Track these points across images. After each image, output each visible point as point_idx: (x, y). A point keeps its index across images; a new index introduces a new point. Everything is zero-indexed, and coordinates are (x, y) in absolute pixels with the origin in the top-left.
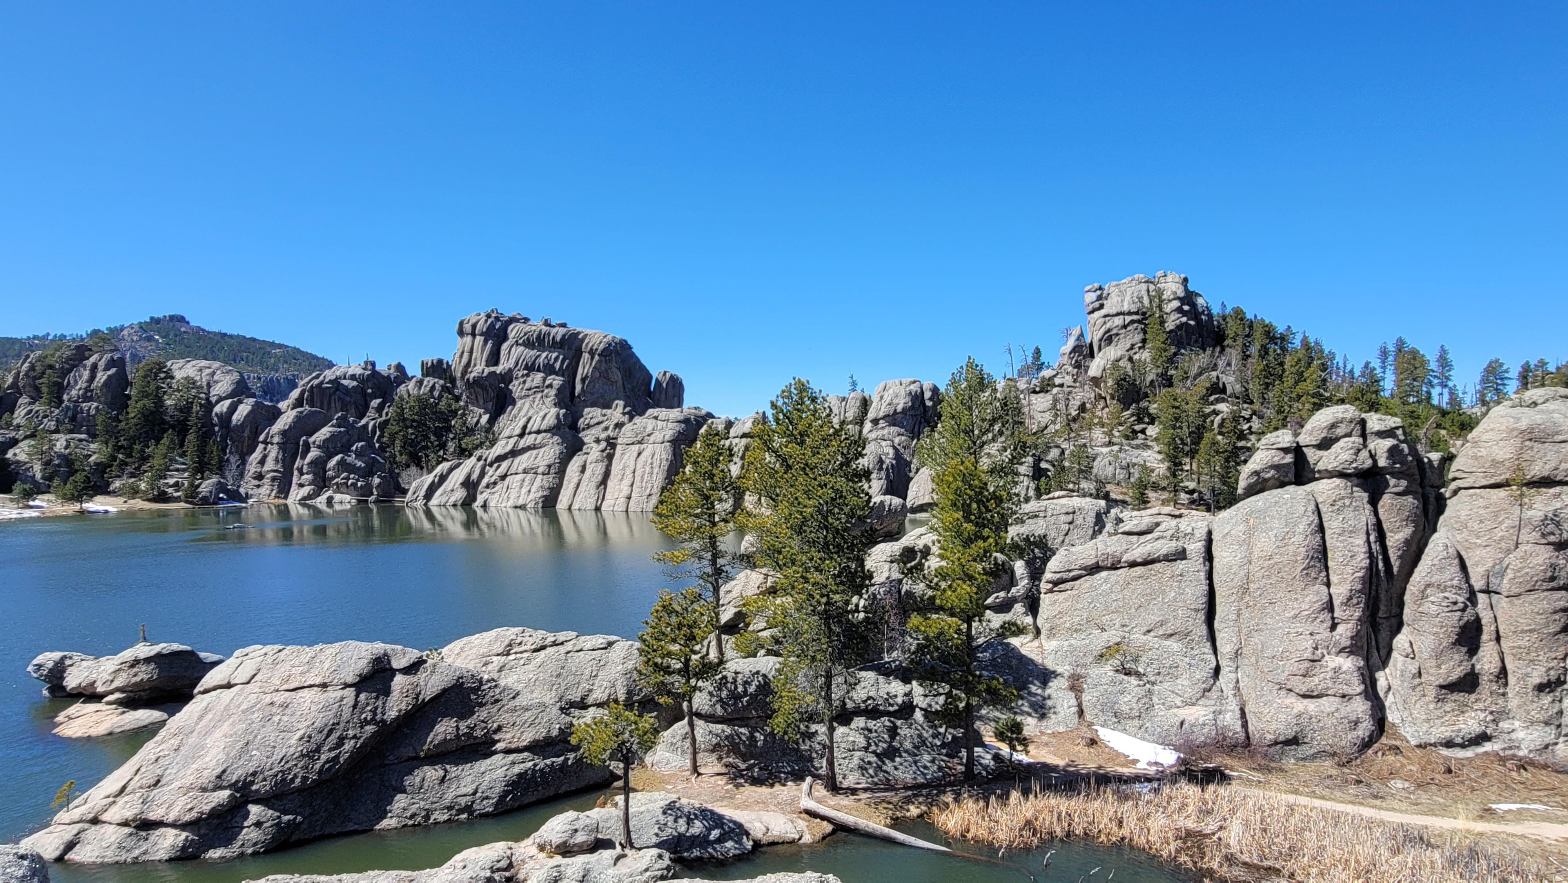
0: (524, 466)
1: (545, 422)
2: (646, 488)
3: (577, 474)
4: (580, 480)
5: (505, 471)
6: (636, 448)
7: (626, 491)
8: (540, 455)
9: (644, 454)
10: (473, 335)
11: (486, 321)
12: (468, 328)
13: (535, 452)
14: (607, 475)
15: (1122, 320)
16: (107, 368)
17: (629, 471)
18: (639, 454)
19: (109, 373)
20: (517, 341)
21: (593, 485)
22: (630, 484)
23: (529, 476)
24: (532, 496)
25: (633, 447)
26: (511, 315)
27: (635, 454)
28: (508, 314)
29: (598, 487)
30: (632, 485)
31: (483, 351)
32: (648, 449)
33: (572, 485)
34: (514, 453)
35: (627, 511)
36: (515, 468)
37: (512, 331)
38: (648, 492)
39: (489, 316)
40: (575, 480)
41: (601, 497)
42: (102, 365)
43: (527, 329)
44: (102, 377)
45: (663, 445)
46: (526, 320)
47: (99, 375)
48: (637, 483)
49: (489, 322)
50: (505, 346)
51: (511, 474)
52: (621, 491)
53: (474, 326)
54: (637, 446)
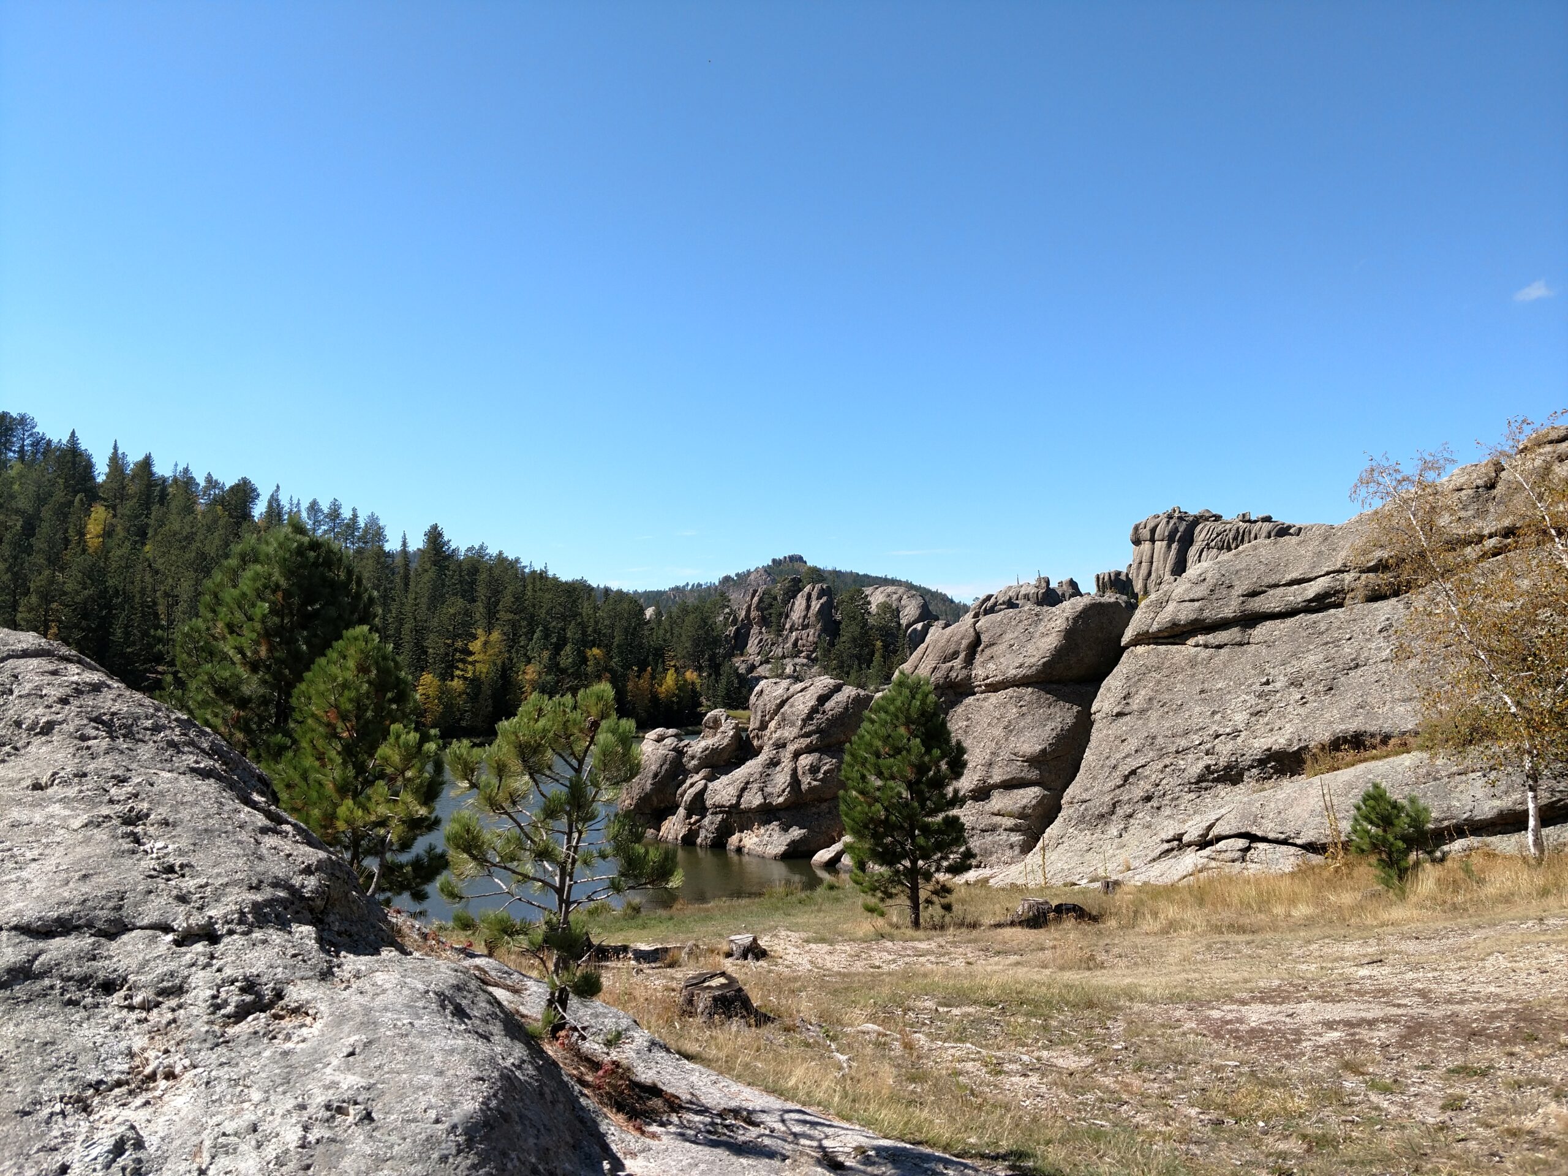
10: (1153, 541)
11: (1168, 522)
12: (1145, 533)
16: (819, 598)
19: (821, 601)
20: (1208, 544)
26: (1196, 513)
28: (1193, 511)
31: (1165, 560)
37: (1201, 531)
39: (1170, 517)
42: (814, 594)
43: (1221, 528)
44: (816, 606)
46: (1218, 518)
47: (813, 603)
49: (1171, 525)
50: (1193, 552)
53: (1153, 531)
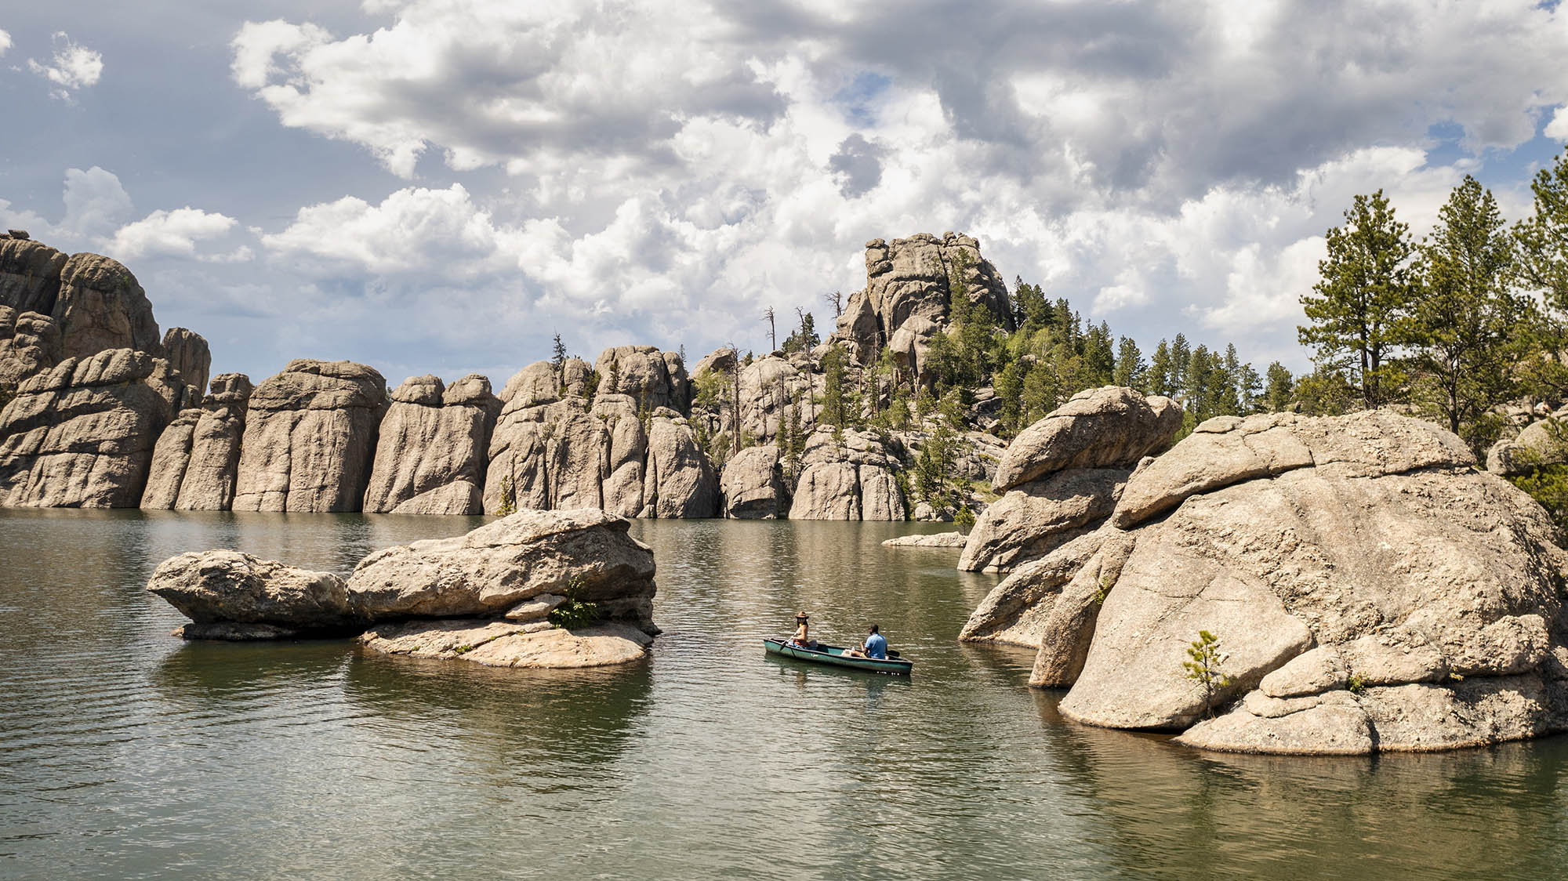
0: (71, 439)
1: (110, 369)
2: (316, 476)
3: (179, 454)
4: (186, 464)
5: (33, 447)
6: (287, 416)
7: (279, 481)
8: (102, 423)
9: (302, 425)
13: (92, 417)
14: (235, 456)
15: (918, 286)
17: (279, 450)
18: (294, 425)
21: (211, 473)
22: (284, 468)
23: (82, 458)
24: (91, 489)
25: (281, 414)
27: (288, 424)
29: (221, 476)
30: (288, 472)
32: (309, 418)
33: (172, 471)
34: (50, 418)
35: (284, 511)
36: (54, 442)
38: (318, 482)
40: (177, 464)
41: (228, 491)
45: (336, 412)
48: (298, 469)
51: (46, 453)
52: (269, 480)
54: (289, 413)
